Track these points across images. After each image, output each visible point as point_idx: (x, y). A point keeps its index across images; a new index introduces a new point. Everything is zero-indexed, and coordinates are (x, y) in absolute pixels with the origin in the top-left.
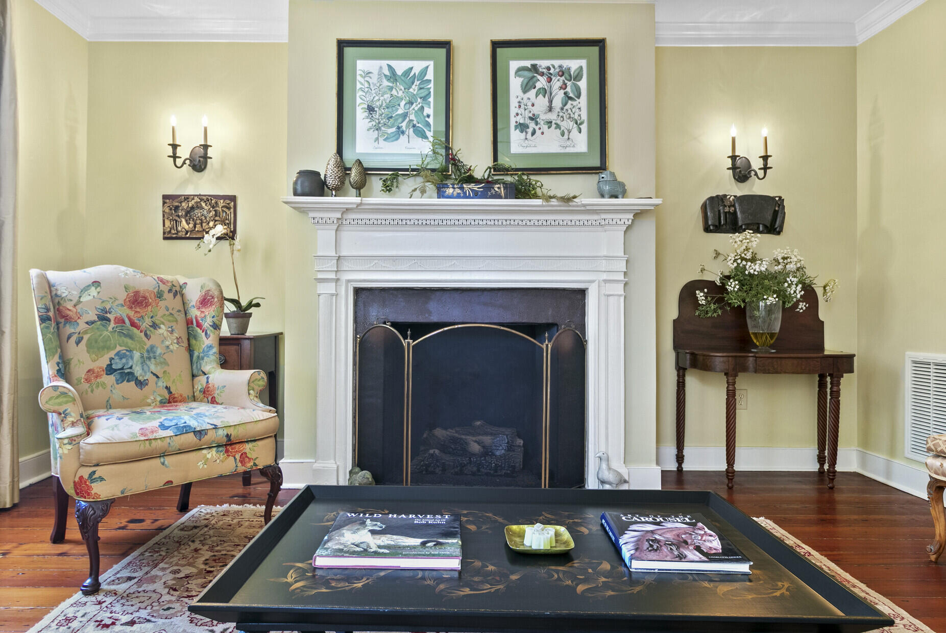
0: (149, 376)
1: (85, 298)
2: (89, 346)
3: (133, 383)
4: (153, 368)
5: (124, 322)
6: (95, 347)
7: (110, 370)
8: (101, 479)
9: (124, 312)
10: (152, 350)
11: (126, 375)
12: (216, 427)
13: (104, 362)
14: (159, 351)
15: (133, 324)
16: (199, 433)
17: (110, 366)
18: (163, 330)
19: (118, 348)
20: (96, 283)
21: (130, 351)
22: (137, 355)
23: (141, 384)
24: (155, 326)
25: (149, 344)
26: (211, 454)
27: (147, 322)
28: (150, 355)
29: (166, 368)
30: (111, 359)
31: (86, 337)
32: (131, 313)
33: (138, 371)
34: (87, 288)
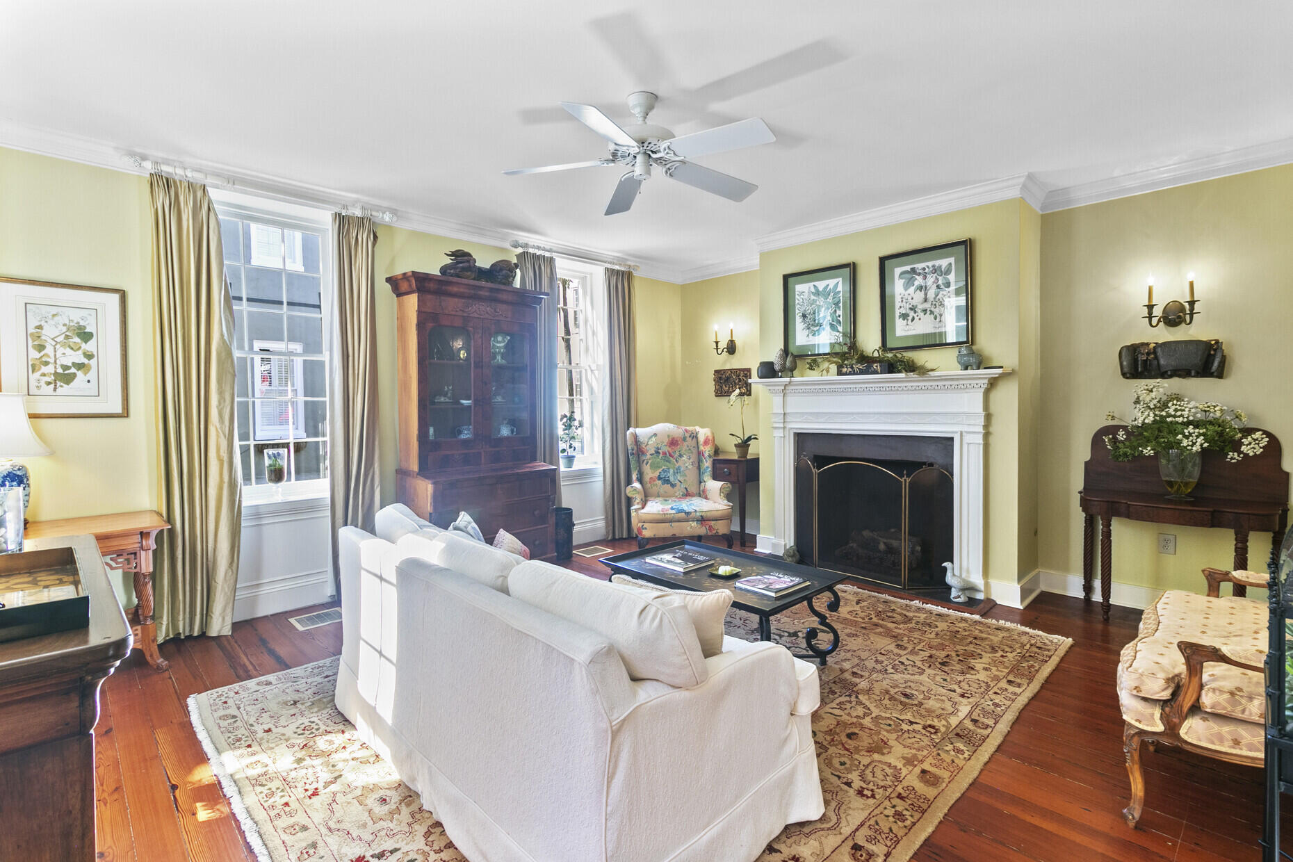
0: (677, 482)
1: (650, 443)
2: (651, 466)
3: (669, 485)
4: (679, 478)
5: (666, 454)
6: (654, 467)
7: (659, 478)
8: (646, 528)
9: (666, 449)
10: (679, 468)
11: (667, 481)
12: (696, 511)
13: (657, 474)
14: (682, 469)
15: (670, 455)
16: (688, 513)
17: (659, 476)
18: (685, 458)
19: (663, 467)
20: (655, 435)
21: (669, 469)
22: (671, 471)
23: (673, 486)
24: (681, 456)
25: (677, 465)
26: (693, 524)
27: (678, 453)
28: (678, 471)
29: (686, 478)
30: (660, 473)
31: (650, 461)
32: (670, 449)
33: (672, 479)
34: (651, 437)
